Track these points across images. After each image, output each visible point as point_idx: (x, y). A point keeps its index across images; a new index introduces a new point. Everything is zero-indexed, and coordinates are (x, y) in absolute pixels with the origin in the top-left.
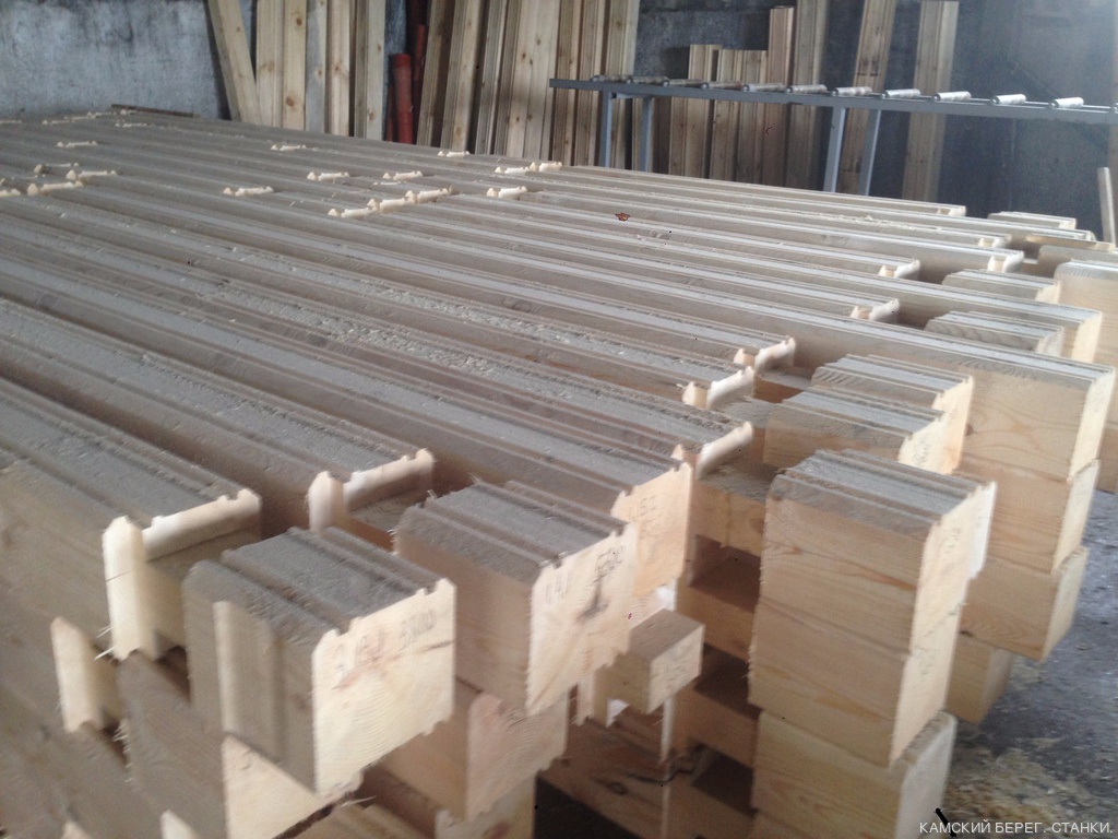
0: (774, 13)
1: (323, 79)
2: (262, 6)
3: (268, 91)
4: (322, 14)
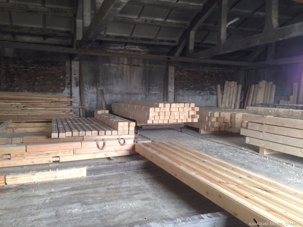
0: (290, 96)
1: (230, 104)
2: (224, 96)
3: (223, 106)
4: (231, 96)
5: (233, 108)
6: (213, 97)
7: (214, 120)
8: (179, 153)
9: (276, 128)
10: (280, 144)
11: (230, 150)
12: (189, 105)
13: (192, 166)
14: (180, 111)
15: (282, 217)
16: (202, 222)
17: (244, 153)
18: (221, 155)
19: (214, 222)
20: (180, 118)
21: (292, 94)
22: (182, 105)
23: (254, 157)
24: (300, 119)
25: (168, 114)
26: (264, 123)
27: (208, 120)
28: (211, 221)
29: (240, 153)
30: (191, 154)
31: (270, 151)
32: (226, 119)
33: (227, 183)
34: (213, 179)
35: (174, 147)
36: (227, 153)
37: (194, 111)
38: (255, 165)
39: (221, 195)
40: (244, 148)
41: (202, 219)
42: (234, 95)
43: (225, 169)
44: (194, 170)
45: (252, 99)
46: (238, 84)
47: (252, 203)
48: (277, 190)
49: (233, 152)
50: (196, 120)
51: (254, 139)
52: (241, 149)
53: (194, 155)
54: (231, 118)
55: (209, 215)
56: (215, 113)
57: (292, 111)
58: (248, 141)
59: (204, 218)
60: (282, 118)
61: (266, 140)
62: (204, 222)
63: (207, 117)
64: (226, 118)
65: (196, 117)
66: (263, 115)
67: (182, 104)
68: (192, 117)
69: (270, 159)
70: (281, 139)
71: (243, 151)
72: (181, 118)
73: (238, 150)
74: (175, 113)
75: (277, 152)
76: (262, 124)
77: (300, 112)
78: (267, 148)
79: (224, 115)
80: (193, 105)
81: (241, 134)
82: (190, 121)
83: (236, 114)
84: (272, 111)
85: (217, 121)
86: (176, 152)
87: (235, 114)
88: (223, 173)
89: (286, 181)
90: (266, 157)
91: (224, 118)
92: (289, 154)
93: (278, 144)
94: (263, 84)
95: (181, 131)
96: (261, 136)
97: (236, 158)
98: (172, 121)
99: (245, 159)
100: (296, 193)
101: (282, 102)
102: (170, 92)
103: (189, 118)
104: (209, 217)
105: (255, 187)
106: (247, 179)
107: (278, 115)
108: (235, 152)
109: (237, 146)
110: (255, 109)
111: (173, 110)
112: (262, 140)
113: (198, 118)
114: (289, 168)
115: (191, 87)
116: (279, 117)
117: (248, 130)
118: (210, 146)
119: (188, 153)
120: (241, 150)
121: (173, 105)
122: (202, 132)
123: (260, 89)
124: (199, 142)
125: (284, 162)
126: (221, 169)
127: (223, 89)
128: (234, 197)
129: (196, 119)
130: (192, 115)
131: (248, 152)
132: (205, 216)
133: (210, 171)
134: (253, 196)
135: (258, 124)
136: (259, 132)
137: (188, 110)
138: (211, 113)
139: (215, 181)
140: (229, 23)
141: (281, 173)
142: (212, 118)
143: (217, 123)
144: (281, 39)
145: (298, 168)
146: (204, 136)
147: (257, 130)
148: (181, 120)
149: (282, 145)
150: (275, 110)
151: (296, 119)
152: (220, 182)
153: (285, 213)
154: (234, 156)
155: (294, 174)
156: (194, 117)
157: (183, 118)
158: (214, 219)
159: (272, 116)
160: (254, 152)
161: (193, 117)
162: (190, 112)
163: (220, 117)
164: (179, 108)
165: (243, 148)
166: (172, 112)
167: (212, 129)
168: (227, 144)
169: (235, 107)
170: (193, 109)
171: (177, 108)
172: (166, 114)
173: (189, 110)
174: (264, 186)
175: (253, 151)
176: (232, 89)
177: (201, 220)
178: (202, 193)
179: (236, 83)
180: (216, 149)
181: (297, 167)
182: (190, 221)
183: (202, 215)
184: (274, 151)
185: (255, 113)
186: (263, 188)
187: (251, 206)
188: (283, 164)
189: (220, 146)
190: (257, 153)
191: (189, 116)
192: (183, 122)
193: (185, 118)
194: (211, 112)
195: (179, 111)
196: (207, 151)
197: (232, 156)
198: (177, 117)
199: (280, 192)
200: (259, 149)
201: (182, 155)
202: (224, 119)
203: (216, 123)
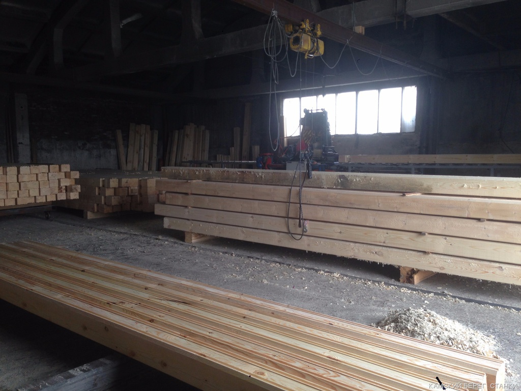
0: (231, 148)
1: (142, 164)
2: (129, 150)
3: (129, 167)
4: (142, 151)
5: (147, 170)
6: (110, 152)
7: (109, 192)
8: (33, 262)
9: (207, 198)
10: (214, 224)
11: (138, 243)
12: (58, 169)
13: (59, 282)
14: (39, 180)
15: (206, 341)
16: (70, 384)
17: (161, 245)
18: (122, 253)
19: (94, 377)
20: (41, 192)
21: (233, 146)
22: (43, 168)
23: (176, 249)
24: (239, 183)
25: (14, 186)
26: (189, 192)
27: (99, 194)
28: (89, 377)
29: (155, 245)
30: (60, 260)
31: (202, 235)
32: (132, 190)
33: (122, 302)
34: (96, 300)
35: (24, 250)
36: (132, 248)
37: (69, 177)
38: (177, 263)
39: (108, 327)
40: (163, 237)
41: (70, 378)
42: (146, 148)
43: (121, 277)
44: (60, 289)
45: (177, 155)
46: (151, 129)
47: (160, 328)
48: (202, 299)
49: (143, 246)
50: (74, 196)
51: (176, 219)
52: (157, 239)
53: (65, 262)
54: (140, 187)
55: (85, 367)
56: (111, 180)
57: (228, 171)
58: (167, 223)
59: (76, 374)
60: (214, 183)
61: (193, 219)
62: (75, 383)
63: (97, 189)
64: (132, 188)
65: (74, 190)
66: (187, 179)
67: (42, 166)
68: (66, 191)
69: (200, 248)
70: (215, 216)
71: (159, 242)
72: (43, 192)
73: (152, 241)
74: (30, 185)
75: (211, 236)
76: (186, 194)
77: (239, 172)
78: (197, 231)
79: (127, 182)
80: (66, 168)
81: (156, 213)
82: (62, 197)
83: (148, 180)
84: (199, 172)
85: (115, 194)
86: (27, 260)
87: (146, 179)
88: (116, 286)
89: (221, 281)
90: (195, 247)
91: (128, 188)
92: (227, 238)
93: (211, 224)
94: (190, 129)
95: (47, 218)
96: (186, 213)
97: (147, 255)
98: (24, 200)
99: (162, 254)
100: (229, 299)
101: (220, 158)
102: (22, 143)
103: (61, 192)
104: (84, 371)
105: (168, 300)
106: (158, 288)
107: (209, 179)
108: (146, 245)
109: (151, 235)
110: (175, 170)
111: (24, 178)
112: (188, 220)
113: (79, 190)
114: (227, 259)
115: (66, 133)
116: (211, 181)
117: (167, 206)
118: (102, 240)
119: (53, 258)
120: (157, 241)
121: (24, 169)
122: (90, 215)
123: (187, 137)
124: (83, 234)
125: (220, 251)
126: (114, 280)
127: (126, 138)
128: (131, 326)
129: (76, 193)
130: (66, 187)
131: (167, 242)
132: (78, 370)
133: (93, 286)
134: (163, 317)
135: (180, 196)
136: (182, 207)
137: (57, 178)
138: (103, 181)
139: (100, 303)
140: (125, 22)
141: (215, 269)
142: (106, 189)
143: (116, 197)
144: (208, 57)
145: (238, 258)
146: (93, 224)
147: (179, 204)
148: (45, 197)
149: (216, 225)
150: (204, 171)
151: (233, 182)
152: (108, 303)
153: (210, 335)
154: (144, 252)
155: (234, 267)
156: (71, 191)
157: (48, 194)
158: (94, 373)
159: (201, 181)
160: (177, 241)
161: (68, 189)
162: (61, 180)
163: (120, 187)
164: (37, 174)
165: (160, 237)
166: (22, 184)
167: (107, 210)
168: (135, 233)
169: (150, 169)
170: (67, 175)
171: (32, 175)
172: (10, 186)
173: (59, 178)
174: (183, 295)
175: (175, 240)
176: (143, 138)
177: (69, 380)
178: (76, 329)
179: (149, 127)
180: (113, 243)
181: (238, 256)
182: (47, 387)
183: (71, 371)
184: (206, 235)
185: (176, 176)
186: (180, 299)
187: (158, 333)
188: (219, 254)
189: (122, 238)
190: (182, 242)
191: (60, 188)
192: (49, 200)
193: (52, 194)
194: (104, 179)
195: (37, 180)
196: (95, 249)
197: (140, 253)
198: (35, 193)
199: (206, 301)
200: (185, 234)
201: (42, 265)
202: (128, 190)
203: (114, 198)
